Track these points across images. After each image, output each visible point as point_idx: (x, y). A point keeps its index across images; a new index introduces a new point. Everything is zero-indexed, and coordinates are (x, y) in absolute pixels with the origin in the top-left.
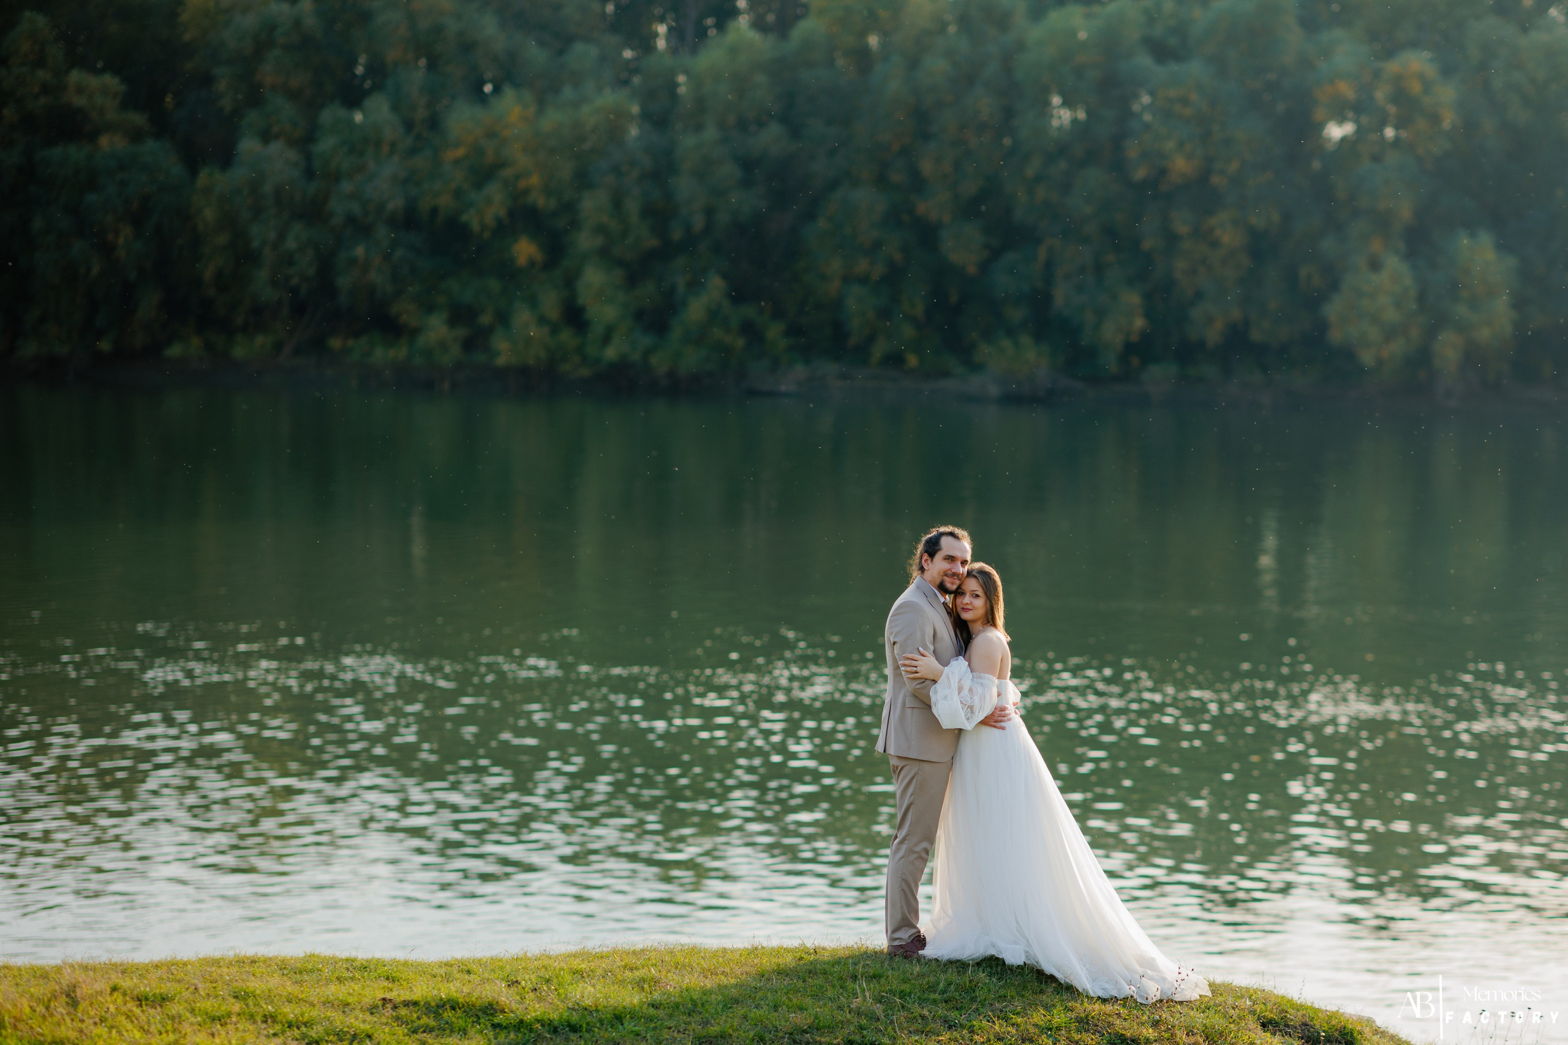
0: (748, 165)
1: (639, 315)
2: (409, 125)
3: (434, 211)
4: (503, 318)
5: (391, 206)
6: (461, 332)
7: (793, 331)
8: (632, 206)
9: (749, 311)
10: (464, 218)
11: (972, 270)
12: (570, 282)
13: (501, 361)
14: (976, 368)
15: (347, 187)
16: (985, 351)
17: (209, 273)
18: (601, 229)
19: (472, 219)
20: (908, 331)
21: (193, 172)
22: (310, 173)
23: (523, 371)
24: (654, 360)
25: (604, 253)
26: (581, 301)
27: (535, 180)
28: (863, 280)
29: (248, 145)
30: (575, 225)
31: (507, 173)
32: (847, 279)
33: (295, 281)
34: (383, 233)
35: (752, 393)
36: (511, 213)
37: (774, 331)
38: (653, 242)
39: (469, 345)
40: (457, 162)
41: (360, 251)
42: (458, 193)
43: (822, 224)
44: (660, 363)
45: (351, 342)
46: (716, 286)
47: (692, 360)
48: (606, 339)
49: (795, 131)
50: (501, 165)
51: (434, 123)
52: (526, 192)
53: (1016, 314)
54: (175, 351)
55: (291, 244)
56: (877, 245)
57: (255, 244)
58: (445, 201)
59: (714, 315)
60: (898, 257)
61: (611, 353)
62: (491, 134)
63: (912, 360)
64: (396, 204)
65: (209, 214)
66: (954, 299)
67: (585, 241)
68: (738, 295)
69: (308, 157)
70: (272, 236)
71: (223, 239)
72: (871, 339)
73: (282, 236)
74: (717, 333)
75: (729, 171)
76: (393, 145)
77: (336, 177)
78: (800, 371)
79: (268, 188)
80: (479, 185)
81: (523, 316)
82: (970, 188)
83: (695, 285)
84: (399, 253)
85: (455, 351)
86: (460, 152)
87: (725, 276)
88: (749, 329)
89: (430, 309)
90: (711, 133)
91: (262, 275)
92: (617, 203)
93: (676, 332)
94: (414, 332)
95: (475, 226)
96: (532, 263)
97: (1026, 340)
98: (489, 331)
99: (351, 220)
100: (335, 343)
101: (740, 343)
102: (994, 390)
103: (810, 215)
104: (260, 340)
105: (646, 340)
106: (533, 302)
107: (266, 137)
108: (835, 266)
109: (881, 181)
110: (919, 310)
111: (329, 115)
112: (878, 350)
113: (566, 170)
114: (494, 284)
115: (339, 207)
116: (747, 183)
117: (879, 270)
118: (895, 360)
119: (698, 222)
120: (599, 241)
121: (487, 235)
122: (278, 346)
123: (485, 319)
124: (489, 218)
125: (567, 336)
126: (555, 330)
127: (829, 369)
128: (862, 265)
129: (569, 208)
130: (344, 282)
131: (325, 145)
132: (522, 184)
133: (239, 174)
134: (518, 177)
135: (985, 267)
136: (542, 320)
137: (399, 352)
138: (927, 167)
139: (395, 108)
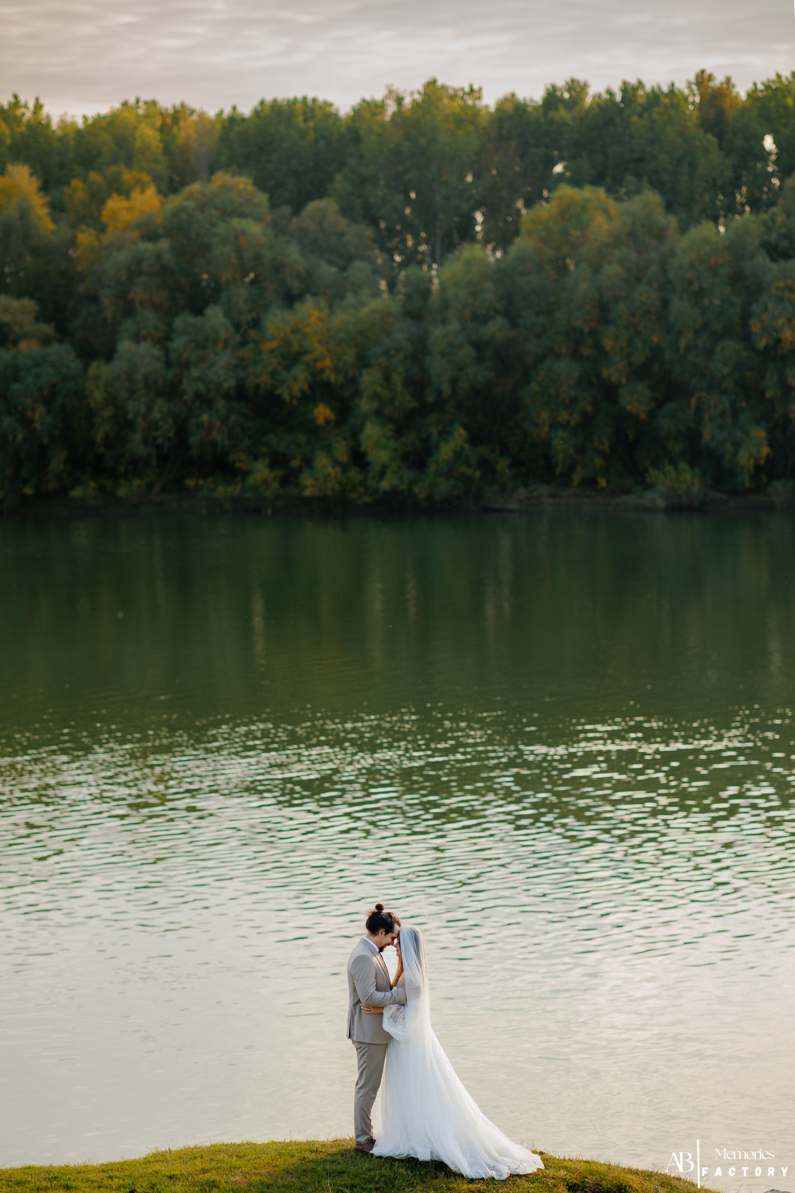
0: (479, 346)
1: (405, 456)
2: (237, 326)
3: (257, 387)
4: (308, 462)
5: (226, 385)
6: (279, 473)
7: (516, 463)
8: (397, 379)
9: (484, 451)
10: (278, 392)
11: (643, 416)
12: (355, 434)
13: (307, 493)
14: (649, 487)
15: (195, 372)
16: (654, 475)
17: (99, 437)
18: (376, 396)
19: (284, 392)
20: (598, 461)
21: (86, 366)
22: (169, 364)
23: (323, 499)
24: (416, 489)
25: (378, 413)
26: (363, 448)
27: (328, 363)
28: (565, 426)
29: (125, 345)
30: (357, 393)
31: (307, 358)
32: (553, 426)
33: (160, 441)
34: (220, 404)
35: (487, 510)
36: (311, 387)
37: (502, 465)
38: (413, 404)
39: (284, 482)
40: (272, 351)
41: (205, 418)
42: (273, 374)
43: (534, 387)
44: (420, 490)
45: (201, 482)
46: (460, 434)
47: (443, 487)
48: (382, 475)
49: (514, 323)
50: (304, 352)
51: (256, 324)
52: (322, 371)
53: (676, 448)
54: (77, 492)
55: (156, 415)
56: (574, 401)
57: (131, 416)
58: (265, 380)
59: (458, 455)
60: (589, 408)
61: (385, 485)
62: (296, 331)
63: (603, 482)
64: (230, 384)
65: (98, 396)
66: (631, 437)
67: (365, 405)
68: (475, 440)
69: (167, 351)
70: (143, 409)
71: (108, 412)
72: (572, 468)
73: (150, 409)
74: (463, 468)
75: (467, 352)
76: (226, 341)
77: (186, 366)
78: (522, 492)
79: (139, 376)
80: (288, 368)
81: (322, 461)
82: (639, 358)
83: (445, 434)
84: (233, 418)
85: (275, 486)
86: (274, 344)
87: (465, 427)
88: (485, 465)
89: (256, 457)
90: (454, 326)
91: (137, 437)
92: (387, 378)
93: (432, 468)
94: (246, 473)
95: (287, 397)
96: (328, 422)
97: (683, 466)
98: (300, 470)
99: (198, 396)
100: (190, 483)
101: (478, 474)
102: (661, 503)
103: (526, 380)
104: (137, 482)
105: (410, 475)
106: (329, 450)
107: (137, 338)
108: (545, 416)
109: (576, 354)
110: (606, 446)
111: (179, 322)
112: (577, 476)
113: (349, 355)
114: (301, 438)
115: (189, 387)
116: (479, 360)
117: (576, 418)
118: (589, 483)
119: (446, 389)
120: (375, 405)
121: (295, 402)
122: (150, 487)
123: (296, 463)
124: (296, 392)
125: (354, 473)
126: (345, 470)
127: (542, 490)
128: (564, 416)
129: (353, 381)
130: (194, 440)
131: (178, 343)
132: (319, 365)
133: (118, 366)
134: (316, 361)
135: (652, 414)
136: (336, 463)
137: (235, 490)
138: (608, 344)
139: (227, 315)
